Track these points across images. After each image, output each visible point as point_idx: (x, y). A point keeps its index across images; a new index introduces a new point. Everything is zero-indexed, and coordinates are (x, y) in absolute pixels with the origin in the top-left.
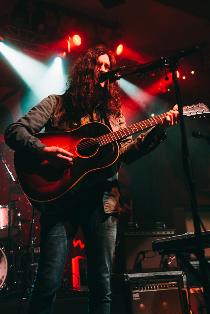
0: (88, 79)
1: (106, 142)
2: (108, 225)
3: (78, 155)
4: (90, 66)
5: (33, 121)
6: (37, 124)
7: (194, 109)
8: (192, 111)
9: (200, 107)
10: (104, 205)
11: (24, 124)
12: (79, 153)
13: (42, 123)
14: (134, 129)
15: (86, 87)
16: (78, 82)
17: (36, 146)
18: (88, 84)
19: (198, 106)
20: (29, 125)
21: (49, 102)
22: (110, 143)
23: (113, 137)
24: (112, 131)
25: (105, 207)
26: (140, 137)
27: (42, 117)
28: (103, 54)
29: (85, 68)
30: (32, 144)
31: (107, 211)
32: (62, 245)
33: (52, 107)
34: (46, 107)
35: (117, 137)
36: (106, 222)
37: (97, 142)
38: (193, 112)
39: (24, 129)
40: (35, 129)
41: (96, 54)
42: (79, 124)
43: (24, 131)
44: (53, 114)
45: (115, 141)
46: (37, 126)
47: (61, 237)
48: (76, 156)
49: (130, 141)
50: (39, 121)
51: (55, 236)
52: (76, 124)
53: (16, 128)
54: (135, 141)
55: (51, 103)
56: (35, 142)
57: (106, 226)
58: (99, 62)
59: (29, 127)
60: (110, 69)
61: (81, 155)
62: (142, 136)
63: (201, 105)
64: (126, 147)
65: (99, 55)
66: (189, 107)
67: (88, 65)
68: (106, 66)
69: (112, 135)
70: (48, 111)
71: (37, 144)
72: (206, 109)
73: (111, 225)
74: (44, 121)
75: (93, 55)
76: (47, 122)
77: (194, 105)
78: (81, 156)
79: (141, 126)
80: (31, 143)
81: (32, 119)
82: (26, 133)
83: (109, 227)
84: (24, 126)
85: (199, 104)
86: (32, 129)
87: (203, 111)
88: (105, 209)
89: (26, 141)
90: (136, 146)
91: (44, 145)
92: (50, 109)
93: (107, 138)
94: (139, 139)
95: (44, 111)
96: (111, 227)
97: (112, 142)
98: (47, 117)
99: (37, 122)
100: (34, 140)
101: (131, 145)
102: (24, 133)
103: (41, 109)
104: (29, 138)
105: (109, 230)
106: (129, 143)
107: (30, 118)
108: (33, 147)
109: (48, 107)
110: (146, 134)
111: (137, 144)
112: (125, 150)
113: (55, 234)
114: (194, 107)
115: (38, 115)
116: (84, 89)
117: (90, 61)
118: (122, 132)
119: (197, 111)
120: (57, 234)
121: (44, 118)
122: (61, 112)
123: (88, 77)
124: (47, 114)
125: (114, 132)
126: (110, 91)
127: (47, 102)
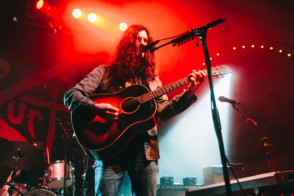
0: (131, 51)
1: (145, 100)
2: (150, 170)
3: (123, 112)
4: (132, 41)
5: (86, 87)
6: (90, 89)
7: (218, 70)
8: (216, 71)
9: (223, 68)
10: (146, 153)
11: (79, 89)
12: (124, 110)
13: (94, 88)
14: (168, 88)
15: (129, 57)
16: (123, 54)
17: (88, 104)
18: (131, 55)
19: (222, 67)
20: (83, 89)
21: (99, 71)
22: (149, 101)
23: (151, 96)
24: (151, 91)
25: (146, 155)
26: (174, 98)
27: (94, 83)
28: (141, 30)
29: (128, 42)
30: (85, 103)
31: (148, 159)
32: (113, 187)
33: (102, 75)
34: (97, 74)
35: (154, 95)
36: (148, 167)
37: (138, 100)
38: (218, 72)
39: (79, 92)
40: (88, 93)
41: (136, 31)
42: (124, 86)
43: (79, 94)
44: (102, 80)
45: (153, 99)
46: (89, 90)
47: (111, 179)
48: (121, 113)
49: (166, 102)
50: (92, 86)
51: (107, 179)
52: (121, 87)
53: (72, 92)
54: (170, 102)
55: (100, 71)
56: (87, 101)
57: (149, 171)
58: (139, 37)
59: (84, 91)
60: (148, 42)
61: (125, 111)
62: (176, 98)
63: (224, 66)
64: (163, 107)
65: (139, 31)
66: (214, 68)
67: (130, 40)
68: (145, 40)
69: (150, 94)
70: (98, 78)
71: (89, 102)
72: (229, 69)
73: (153, 170)
74: (95, 86)
75: (134, 32)
76: (98, 87)
77: (218, 66)
78: (125, 113)
79: (174, 85)
80: (83, 102)
81: (86, 85)
82: (80, 95)
83: (151, 171)
84: (79, 90)
85: (223, 65)
86: (86, 93)
87: (226, 71)
88: (146, 157)
89: (80, 101)
90: (171, 106)
91: (95, 103)
92: (100, 77)
93: (146, 97)
94: (174, 101)
95: (95, 78)
96: (153, 171)
97: (151, 100)
98: (97, 82)
99: (90, 87)
100: (86, 100)
101: (167, 105)
102: (79, 95)
103: (93, 77)
104: (83, 98)
105: (151, 174)
106: (166, 104)
107: (84, 84)
108: (86, 105)
109: (98, 75)
110: (179, 97)
111: (172, 104)
112: (162, 109)
113: (107, 177)
114: (218, 68)
115: (90, 81)
116: (128, 59)
117: (131, 36)
118: (159, 91)
119: (221, 71)
120: (108, 177)
121: (95, 83)
122: (108, 79)
123: (130, 49)
124: (97, 80)
125: (152, 91)
126: (148, 59)
127: (98, 71)
